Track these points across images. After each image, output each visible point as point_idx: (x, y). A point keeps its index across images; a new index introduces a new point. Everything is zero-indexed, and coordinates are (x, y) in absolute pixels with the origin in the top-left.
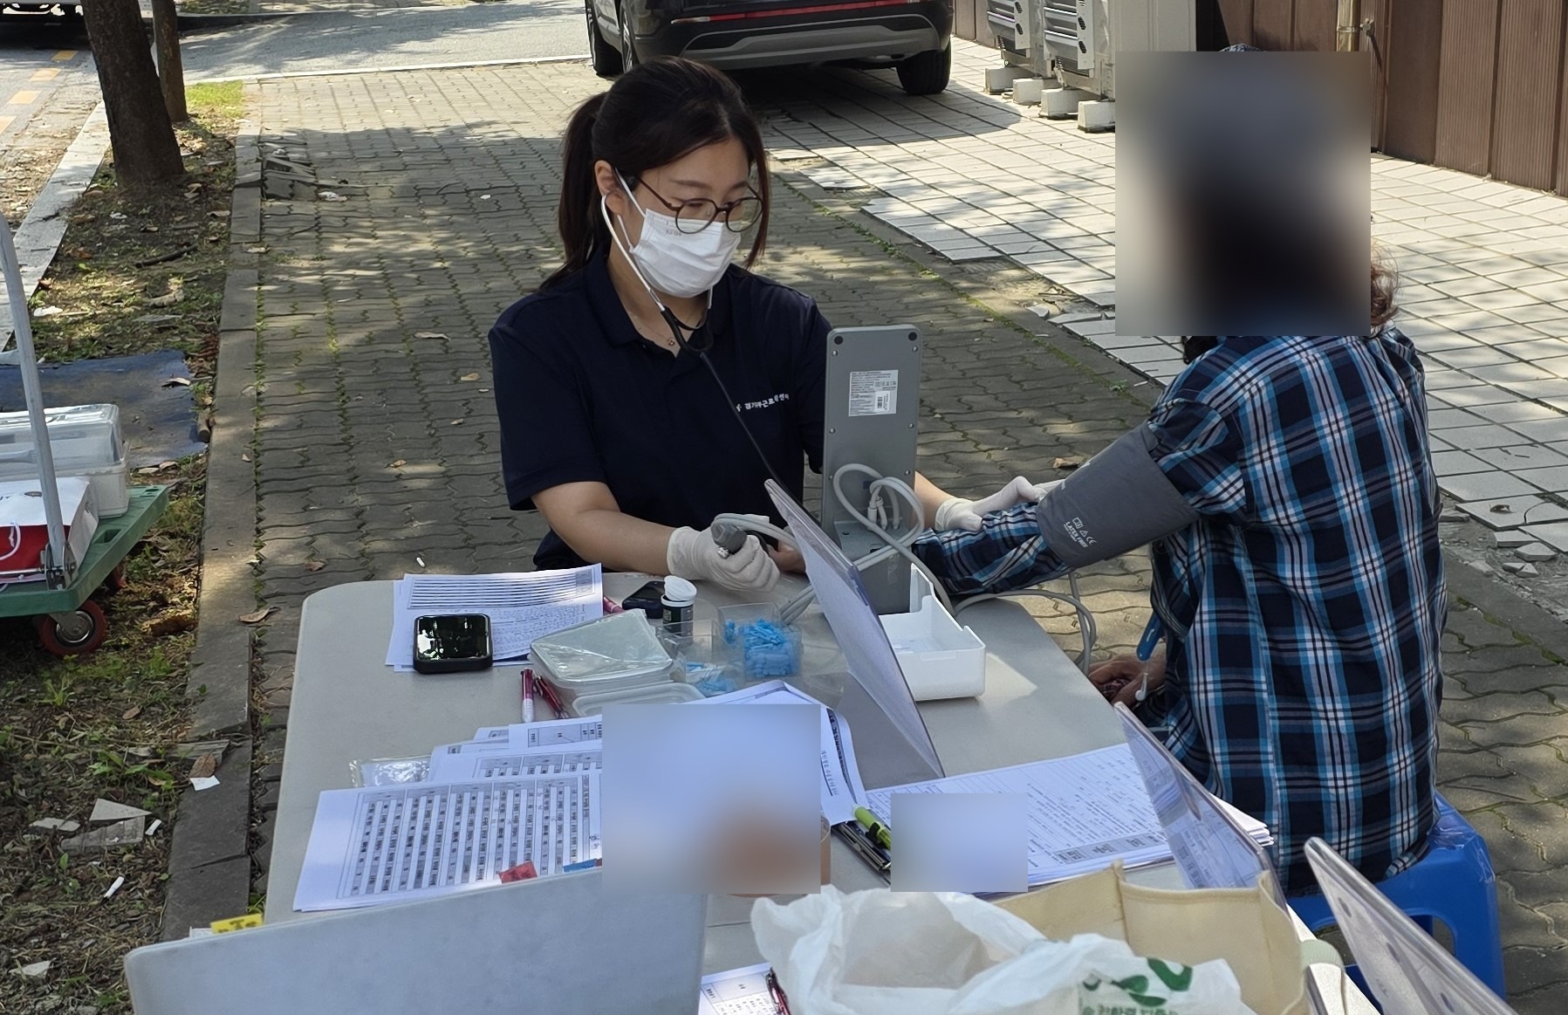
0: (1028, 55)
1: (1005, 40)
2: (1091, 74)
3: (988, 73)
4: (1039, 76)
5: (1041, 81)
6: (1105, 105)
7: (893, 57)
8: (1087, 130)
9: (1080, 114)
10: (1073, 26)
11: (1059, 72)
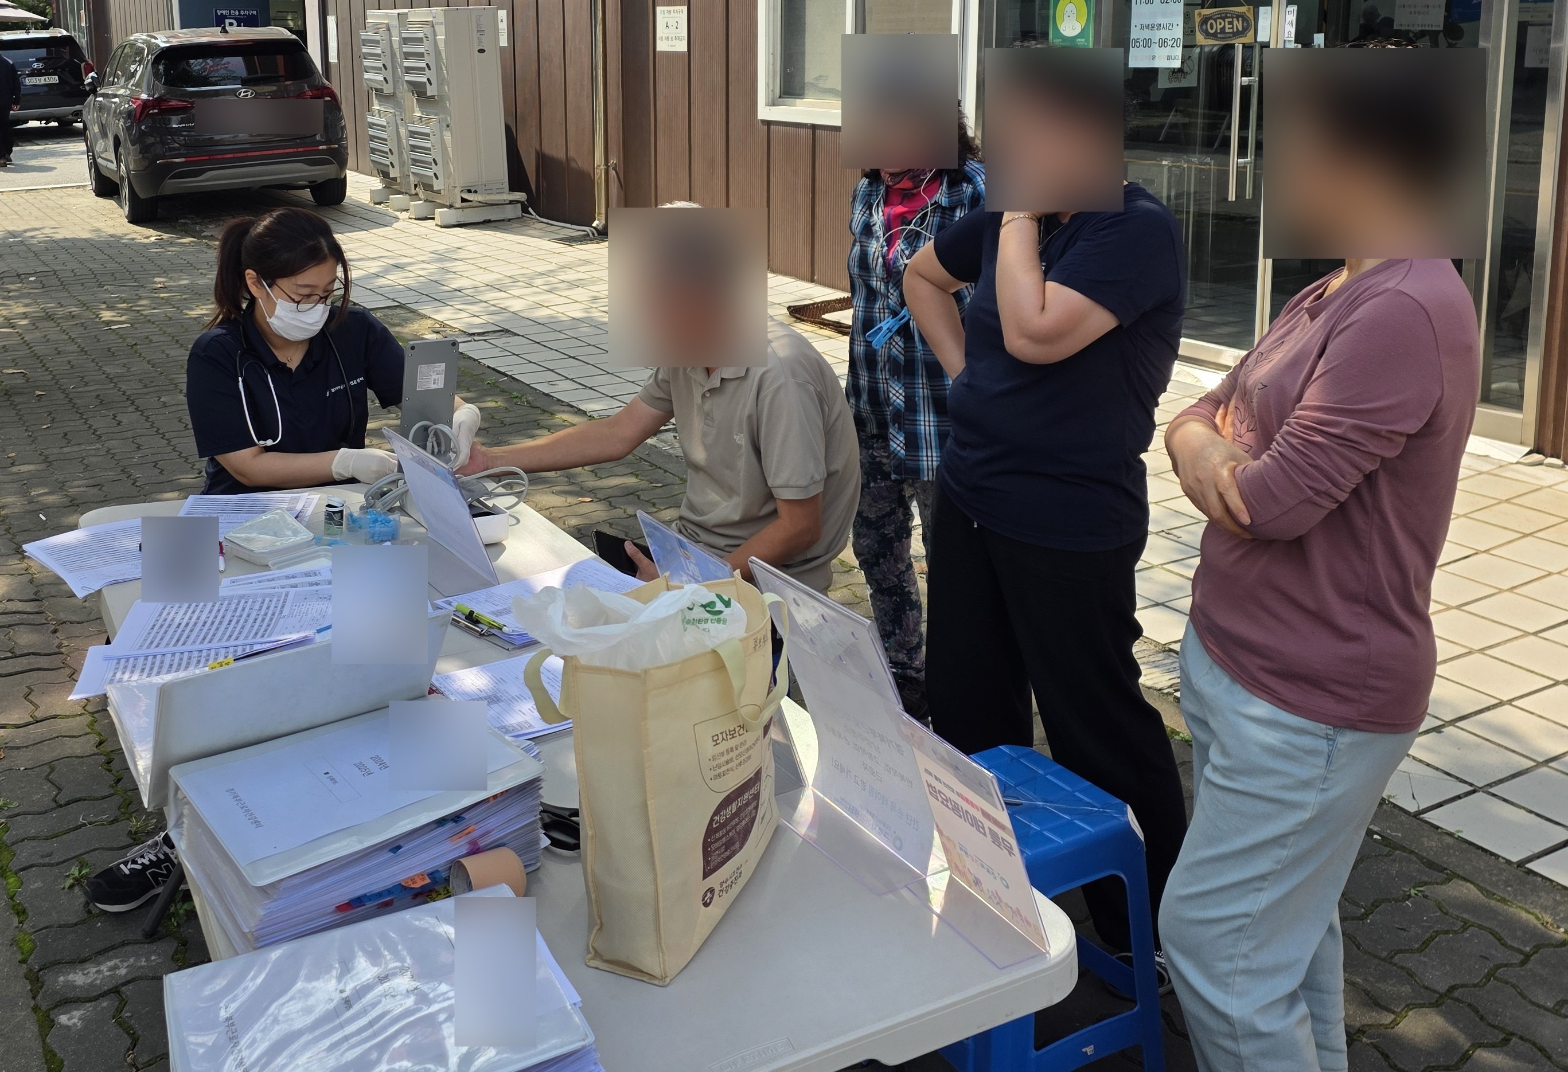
0: (398, 181)
1: (383, 172)
2: (442, 192)
3: (372, 192)
4: (406, 193)
5: (407, 196)
6: (452, 211)
7: (310, 182)
8: (442, 227)
9: (436, 216)
10: (430, 164)
11: (420, 191)
